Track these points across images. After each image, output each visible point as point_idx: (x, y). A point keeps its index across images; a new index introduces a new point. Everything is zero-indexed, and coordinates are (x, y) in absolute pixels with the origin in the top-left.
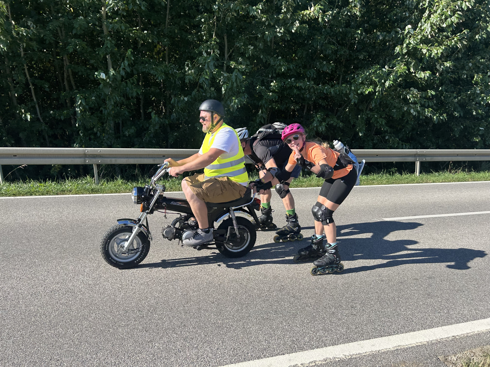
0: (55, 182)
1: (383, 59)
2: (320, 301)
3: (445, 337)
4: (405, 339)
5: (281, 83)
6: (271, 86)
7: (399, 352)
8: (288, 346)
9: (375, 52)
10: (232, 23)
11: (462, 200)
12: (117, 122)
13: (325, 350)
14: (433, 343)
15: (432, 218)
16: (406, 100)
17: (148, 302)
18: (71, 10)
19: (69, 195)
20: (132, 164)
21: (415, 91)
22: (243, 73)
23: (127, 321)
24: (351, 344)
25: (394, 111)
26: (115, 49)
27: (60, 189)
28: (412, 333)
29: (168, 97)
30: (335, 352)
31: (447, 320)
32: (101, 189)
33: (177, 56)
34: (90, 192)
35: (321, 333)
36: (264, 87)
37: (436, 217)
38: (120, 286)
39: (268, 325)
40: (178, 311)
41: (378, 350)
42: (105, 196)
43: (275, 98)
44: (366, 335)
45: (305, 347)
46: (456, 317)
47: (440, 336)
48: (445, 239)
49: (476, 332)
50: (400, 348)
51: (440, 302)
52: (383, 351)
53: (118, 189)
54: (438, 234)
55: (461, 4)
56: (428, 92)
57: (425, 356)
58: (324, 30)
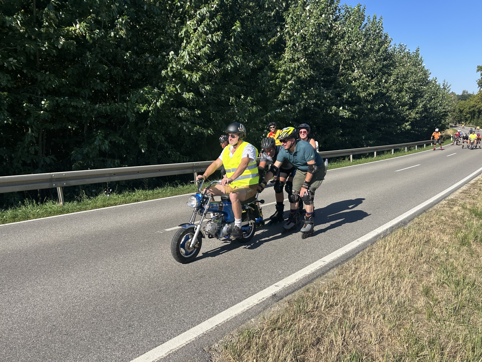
3: (210, 328)
4: (177, 342)
5: (53, 102)
7: (171, 356)
16: (179, 118)
21: (186, 110)
25: (171, 128)
28: (183, 334)
31: (212, 312)
36: (32, 105)
43: (48, 118)
44: (142, 350)
46: (219, 307)
47: (206, 329)
49: (234, 316)
51: (208, 297)
55: (212, 36)
56: (195, 111)
57: (193, 352)
58: (93, 49)
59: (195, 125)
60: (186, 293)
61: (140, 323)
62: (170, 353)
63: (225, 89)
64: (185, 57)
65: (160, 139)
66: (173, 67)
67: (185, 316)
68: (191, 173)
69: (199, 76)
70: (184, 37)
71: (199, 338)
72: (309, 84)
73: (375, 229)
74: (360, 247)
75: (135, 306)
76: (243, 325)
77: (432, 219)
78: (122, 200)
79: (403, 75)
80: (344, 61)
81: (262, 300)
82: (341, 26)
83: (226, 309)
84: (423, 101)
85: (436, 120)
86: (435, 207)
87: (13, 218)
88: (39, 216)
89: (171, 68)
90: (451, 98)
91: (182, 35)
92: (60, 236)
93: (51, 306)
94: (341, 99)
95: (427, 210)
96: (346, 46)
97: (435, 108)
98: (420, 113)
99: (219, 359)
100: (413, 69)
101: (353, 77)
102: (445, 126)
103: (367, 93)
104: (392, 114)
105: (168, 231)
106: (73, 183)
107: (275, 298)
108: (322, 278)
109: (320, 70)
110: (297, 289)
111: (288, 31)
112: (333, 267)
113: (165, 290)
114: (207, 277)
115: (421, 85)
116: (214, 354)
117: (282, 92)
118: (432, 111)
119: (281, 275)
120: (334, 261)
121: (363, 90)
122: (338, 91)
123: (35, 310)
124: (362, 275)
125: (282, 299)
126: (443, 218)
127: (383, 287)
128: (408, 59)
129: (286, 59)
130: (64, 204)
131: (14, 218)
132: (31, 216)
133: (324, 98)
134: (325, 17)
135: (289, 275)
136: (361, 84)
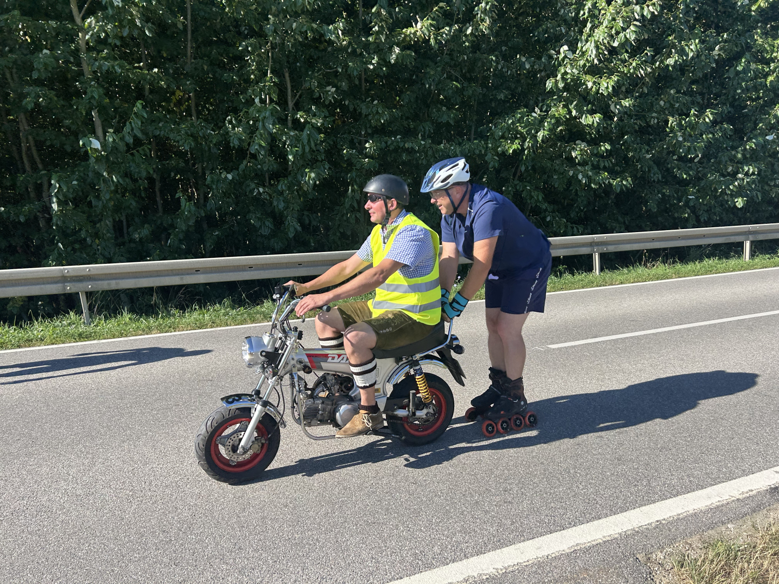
0: (14, 327)
1: (534, 99)
2: (456, 485)
3: (646, 523)
4: (587, 533)
5: (381, 143)
6: (366, 148)
7: (578, 555)
8: (408, 564)
9: (522, 89)
10: (296, 52)
11: (664, 308)
12: (117, 220)
13: (466, 564)
14: (628, 535)
15: (621, 339)
16: (570, 160)
17: (179, 514)
18: (27, 40)
19: (39, 346)
20: (146, 288)
21: (583, 145)
22: (319, 130)
23: (143, 550)
24: (505, 550)
25: (555, 177)
26: (106, 101)
27: (23, 337)
28: (596, 522)
29: (200, 174)
30: (482, 565)
31: (647, 496)
32: (95, 332)
33: (211, 108)
34: (75, 339)
35: (459, 537)
36: (354, 151)
37: (627, 338)
38: (131, 493)
39: (376, 533)
40: (228, 526)
41: (546, 554)
42: (103, 343)
43: (374, 168)
44: (528, 533)
45: (434, 562)
46: (660, 490)
47: (638, 523)
48: (640, 371)
49: (691, 512)
50: (579, 548)
51: (635, 469)
52: (553, 555)
53: (125, 330)
54: (629, 363)
55: (642, 9)
56: (600, 146)
57: (617, 557)
58: (439, 58)
59: (598, 171)
60: (594, 455)
61: (522, 489)
62: (576, 548)
63: (658, 104)
64: (590, 52)
65: (536, 198)
66: (566, 73)
67: (597, 493)
68: (589, 254)
69: (612, 84)
70: (587, 18)
71: (626, 537)
75: (512, 460)
76: (710, 532)
81: (747, 493)
83: (675, 496)
89: (563, 75)
91: (584, 14)
99: (668, 581)
105: (554, 349)
116: (656, 569)
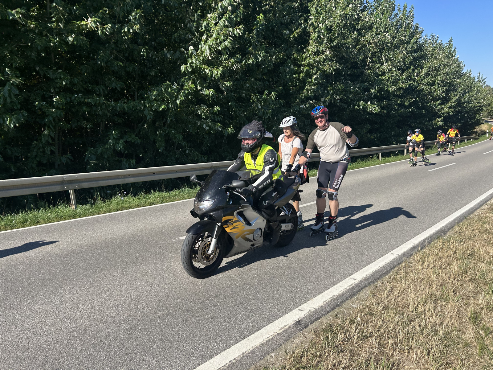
6: (54, 102)
21: (205, 107)
25: (190, 126)
36: (44, 103)
43: (61, 116)
46: (235, 337)
49: (251, 350)
51: (222, 323)
55: (234, 30)
56: (214, 108)
59: (214, 123)
63: (246, 85)
64: (206, 52)
65: (178, 138)
66: (192, 63)
67: (195, 348)
69: (220, 72)
70: (204, 31)
72: (335, 78)
73: (410, 239)
74: (394, 261)
75: (140, 333)
76: (261, 362)
77: (474, 228)
78: (137, 203)
79: (435, 68)
80: (372, 54)
81: (283, 328)
82: (369, 17)
83: (243, 339)
84: (456, 95)
85: (470, 115)
86: (476, 213)
87: (22, 223)
88: (49, 220)
89: (190, 64)
90: (487, 91)
91: (202, 29)
92: (68, 244)
93: (47, 331)
94: (368, 94)
95: (468, 216)
96: (374, 38)
97: (469, 102)
98: (453, 108)
100: (446, 61)
101: (381, 71)
102: (480, 122)
103: (397, 88)
104: (423, 109)
105: (182, 240)
106: (86, 185)
107: (299, 325)
108: (353, 300)
109: (347, 64)
110: (324, 315)
111: (312, 23)
112: (365, 287)
113: (174, 313)
114: (223, 297)
115: (454, 78)
117: (306, 87)
118: (466, 106)
119: (306, 296)
120: (366, 279)
121: (393, 84)
122: (366, 85)
123: (29, 335)
124: (398, 297)
125: (307, 327)
126: (486, 226)
127: (425, 313)
128: (440, 51)
129: (310, 53)
130: (76, 208)
131: (24, 223)
132: (41, 221)
133: (351, 93)
134: (352, 7)
135: (315, 296)
136: (390, 78)
